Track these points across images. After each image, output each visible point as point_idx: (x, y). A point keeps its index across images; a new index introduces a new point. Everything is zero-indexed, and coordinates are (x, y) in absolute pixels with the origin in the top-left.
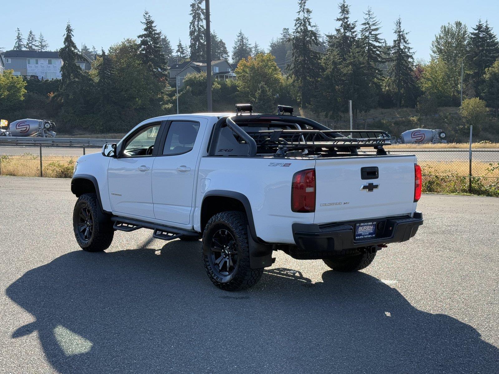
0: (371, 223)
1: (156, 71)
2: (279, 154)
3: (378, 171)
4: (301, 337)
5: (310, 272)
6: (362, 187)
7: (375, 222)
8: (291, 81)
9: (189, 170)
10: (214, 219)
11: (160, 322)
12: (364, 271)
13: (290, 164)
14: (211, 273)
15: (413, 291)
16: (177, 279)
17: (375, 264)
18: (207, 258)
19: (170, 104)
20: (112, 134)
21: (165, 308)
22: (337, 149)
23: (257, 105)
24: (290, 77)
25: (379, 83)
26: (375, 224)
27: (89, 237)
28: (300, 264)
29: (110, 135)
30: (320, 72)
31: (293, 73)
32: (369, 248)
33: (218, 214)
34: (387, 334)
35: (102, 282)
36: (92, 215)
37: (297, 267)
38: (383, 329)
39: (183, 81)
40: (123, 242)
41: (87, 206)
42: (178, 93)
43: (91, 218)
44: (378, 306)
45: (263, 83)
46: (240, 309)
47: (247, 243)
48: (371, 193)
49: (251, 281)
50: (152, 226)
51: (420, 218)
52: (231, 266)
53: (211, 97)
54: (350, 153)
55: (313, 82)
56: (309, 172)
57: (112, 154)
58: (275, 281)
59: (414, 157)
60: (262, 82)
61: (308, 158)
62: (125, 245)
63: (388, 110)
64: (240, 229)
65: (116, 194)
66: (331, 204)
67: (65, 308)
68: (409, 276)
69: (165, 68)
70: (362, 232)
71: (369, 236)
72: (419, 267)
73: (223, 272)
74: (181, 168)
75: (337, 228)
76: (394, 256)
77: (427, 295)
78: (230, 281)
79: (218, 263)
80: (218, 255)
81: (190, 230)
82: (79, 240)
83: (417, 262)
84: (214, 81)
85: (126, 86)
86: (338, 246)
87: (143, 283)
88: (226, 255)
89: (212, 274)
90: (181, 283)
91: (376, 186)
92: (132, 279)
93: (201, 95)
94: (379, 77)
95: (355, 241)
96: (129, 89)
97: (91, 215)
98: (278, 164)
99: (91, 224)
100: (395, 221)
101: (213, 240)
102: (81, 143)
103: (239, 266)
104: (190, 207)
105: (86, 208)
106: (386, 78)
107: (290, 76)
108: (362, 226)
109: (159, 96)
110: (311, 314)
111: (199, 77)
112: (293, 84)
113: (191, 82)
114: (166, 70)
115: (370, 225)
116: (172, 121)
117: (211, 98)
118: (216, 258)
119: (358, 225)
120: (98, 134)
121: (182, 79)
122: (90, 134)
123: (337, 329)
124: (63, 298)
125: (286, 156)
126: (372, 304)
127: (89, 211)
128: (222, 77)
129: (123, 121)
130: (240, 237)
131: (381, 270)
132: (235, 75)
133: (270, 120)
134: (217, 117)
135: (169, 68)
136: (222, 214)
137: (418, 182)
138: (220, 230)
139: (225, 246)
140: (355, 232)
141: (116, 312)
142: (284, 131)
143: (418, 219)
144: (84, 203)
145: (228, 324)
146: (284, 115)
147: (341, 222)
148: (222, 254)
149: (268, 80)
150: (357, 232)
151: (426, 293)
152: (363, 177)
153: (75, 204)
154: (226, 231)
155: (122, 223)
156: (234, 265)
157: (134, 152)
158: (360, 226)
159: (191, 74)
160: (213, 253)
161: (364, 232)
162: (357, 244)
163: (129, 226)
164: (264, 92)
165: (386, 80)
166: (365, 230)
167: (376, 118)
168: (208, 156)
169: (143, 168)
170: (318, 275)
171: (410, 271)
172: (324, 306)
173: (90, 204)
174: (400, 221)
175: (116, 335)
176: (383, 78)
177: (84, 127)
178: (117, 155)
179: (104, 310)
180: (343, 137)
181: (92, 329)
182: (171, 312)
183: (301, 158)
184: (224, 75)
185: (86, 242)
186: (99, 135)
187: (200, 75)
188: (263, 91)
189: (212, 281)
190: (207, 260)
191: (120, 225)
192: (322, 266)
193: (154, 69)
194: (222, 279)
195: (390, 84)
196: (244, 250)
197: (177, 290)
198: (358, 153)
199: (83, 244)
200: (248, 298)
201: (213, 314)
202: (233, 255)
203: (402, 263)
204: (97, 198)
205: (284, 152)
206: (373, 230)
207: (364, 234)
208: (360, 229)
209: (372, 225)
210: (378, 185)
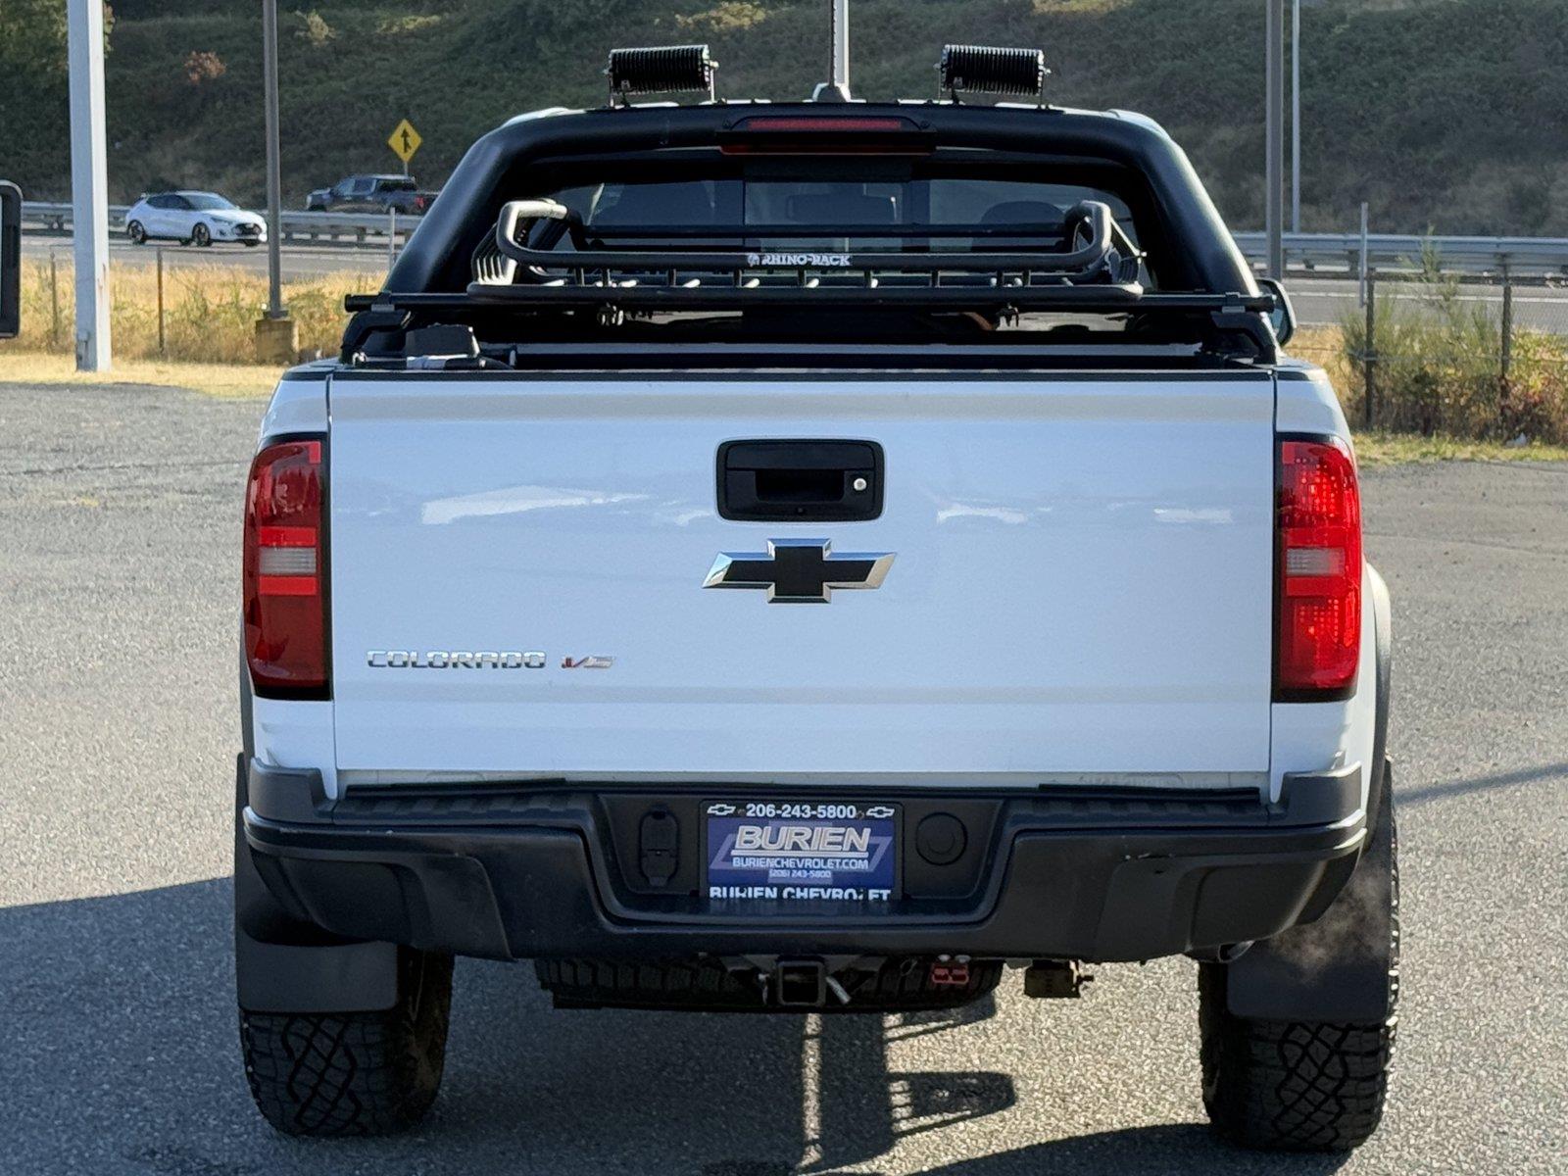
0: (849, 811)
3: (878, 469)
6: (718, 568)
26: (891, 821)
48: (797, 612)
70: (773, 863)
71: (837, 893)
91: (856, 571)
108: (759, 822)
115: (838, 822)
119: (720, 809)
150: (722, 853)
152: (732, 506)
158: (740, 818)
161: (789, 863)
206: (869, 859)
207: (784, 874)
208: (748, 837)
209: (863, 822)
210: (873, 562)
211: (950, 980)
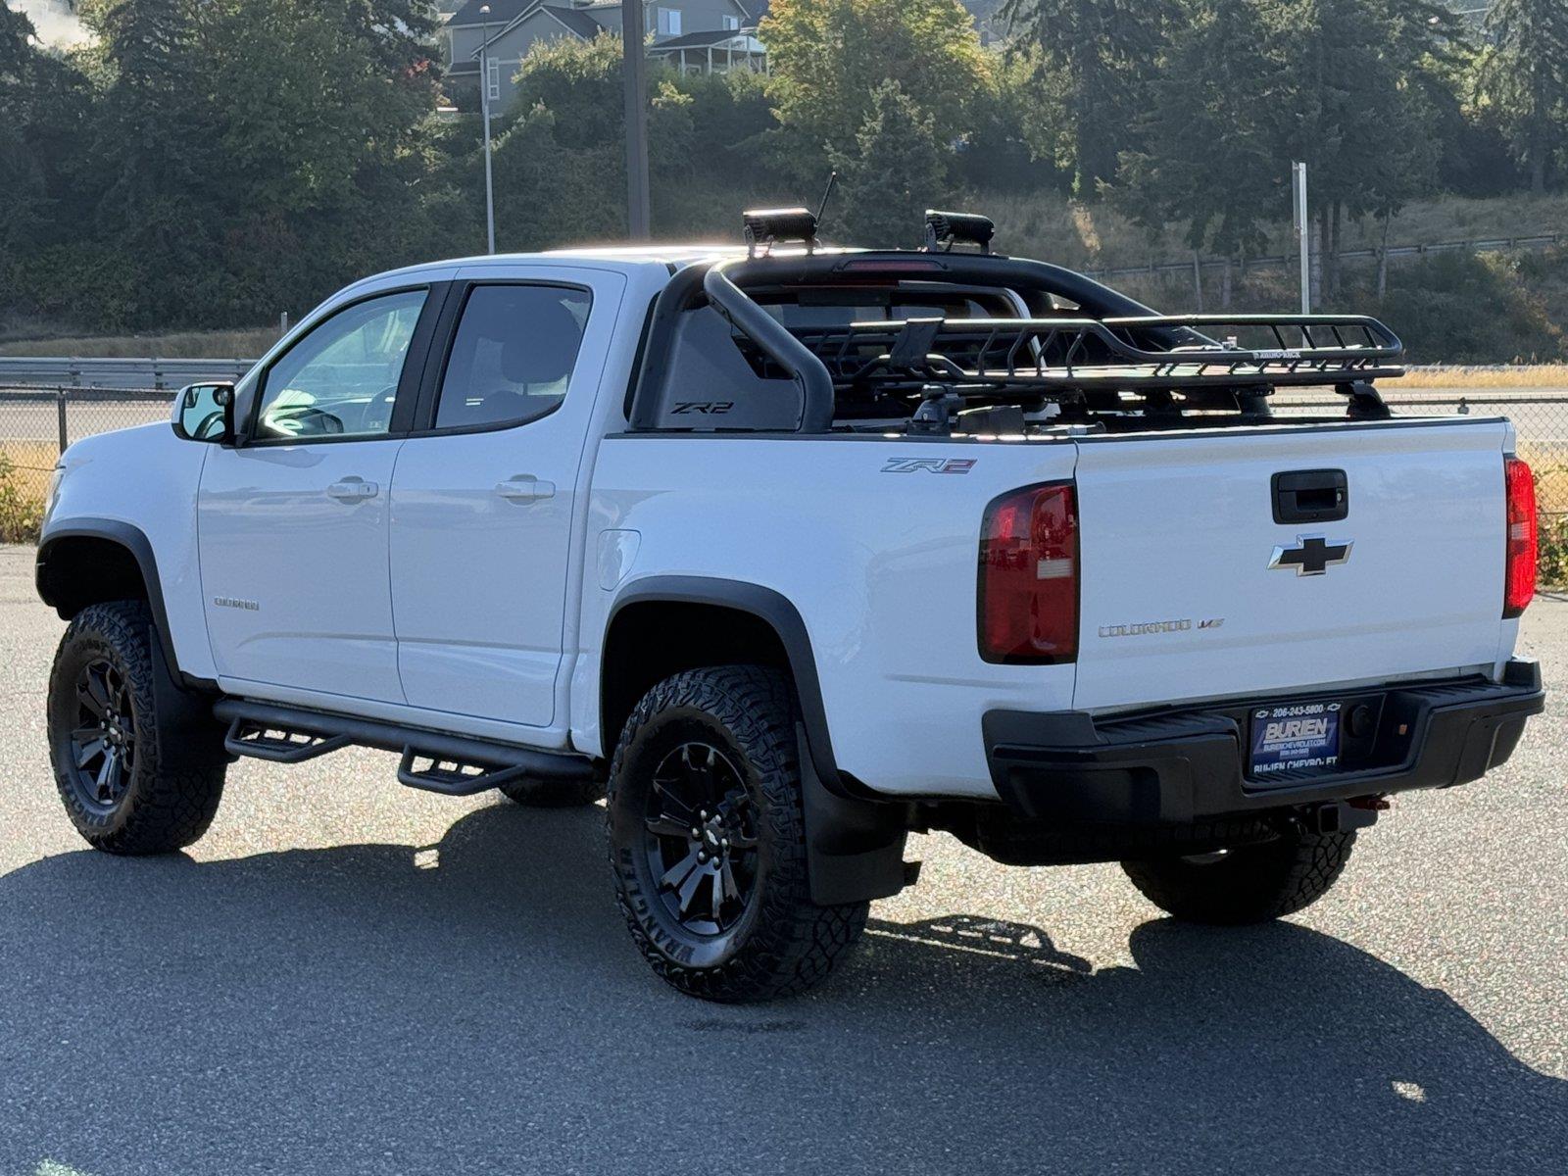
0: (1318, 708)
1: (384, 36)
2: (928, 422)
3: (1346, 487)
4: (1009, 1165)
5: (1069, 925)
6: (1278, 554)
7: (1335, 701)
8: (1023, 71)
9: (550, 492)
10: (659, 699)
11: (433, 1119)
12: (1299, 918)
13: (971, 463)
14: (645, 926)
15: (1497, 994)
16: (498, 958)
17: (1353, 890)
18: (628, 861)
19: (455, 189)
20: (183, 335)
21: (453, 1068)
22: (1182, 397)
23: (865, 189)
24: (1019, 55)
25: (1447, 74)
26: (1338, 712)
27: (115, 794)
28: (1026, 895)
29: (174, 337)
30: (1161, 28)
31: (1034, 32)
32: (1309, 810)
33: (677, 677)
34: (1362, 1150)
35: (184, 972)
36: (131, 697)
37: (1016, 905)
38: (1346, 1135)
39: (516, 78)
40: (260, 815)
41: (111, 660)
42: (492, 137)
43: (126, 712)
44: (1341, 1050)
45: (890, 85)
46: (765, 1069)
47: (799, 803)
48: (1314, 580)
49: (813, 965)
50: (393, 735)
51: (1532, 685)
52: (731, 896)
53: (645, 149)
54: (1239, 412)
55: (1129, 76)
56: (1049, 496)
57: (218, 428)
58: (918, 963)
59: (1503, 424)
60: (887, 80)
61: (1050, 438)
62: (269, 827)
63: (1489, 204)
64: (772, 743)
65: (236, 604)
66: (1144, 629)
67: (41, 1072)
68: (1488, 935)
69: (428, 16)
70: (1282, 746)
71: (1313, 762)
72: (1538, 899)
73: (695, 920)
74: (517, 485)
75: (1171, 729)
76: (1441, 860)
77: (1551, 1009)
78: (727, 962)
79: (675, 885)
80: (674, 851)
81: (557, 750)
82: (73, 804)
83: (1534, 882)
84: (661, 79)
85: (243, 107)
86: (1176, 802)
87: (354, 976)
88: (710, 851)
89: (650, 928)
90: (516, 972)
91: (1339, 553)
92: (311, 961)
93: (600, 142)
94: (1446, 47)
95: (1248, 784)
96: (260, 122)
97: (125, 696)
98: (922, 463)
99: (128, 736)
100: (1422, 697)
101: (657, 786)
102: (39, 378)
103: (765, 902)
104: (554, 650)
105: (103, 667)
106: (1478, 53)
107: (1018, 48)
108: (1278, 720)
109: (403, 152)
110: (1055, 1085)
111: (591, 58)
112: (1033, 89)
113: (549, 84)
114: (430, 27)
115: (1314, 716)
116: (473, 285)
117: (645, 161)
118: (669, 864)
119: (1261, 714)
120: (117, 334)
121: (506, 72)
122: (77, 338)
123: (1158, 1136)
124: (27, 1033)
125: (955, 428)
126: (1316, 1044)
127: (117, 680)
128: (697, 57)
129: (235, 274)
130: (770, 779)
131: (1373, 912)
132: (762, 48)
133: (894, 276)
134: (668, 265)
135: (447, 17)
136: (693, 677)
137: (1521, 532)
138: (686, 746)
139: (703, 813)
140: (1249, 748)
141: (252, 1083)
142: (948, 321)
143: (1525, 691)
144: (95, 645)
145: (712, 1122)
146: (952, 251)
147: (1194, 705)
148: (691, 846)
149: (916, 67)
150: (1258, 745)
151: (1547, 1001)
152: (1282, 515)
153: (57, 647)
154: (712, 750)
155: (264, 726)
156: (743, 895)
157: (309, 421)
158: (1270, 719)
159: (552, 44)
160: (656, 842)
161: (1289, 746)
162: (1256, 795)
163: (295, 738)
164: (894, 123)
165: (1478, 62)
166: (1293, 735)
167: (1433, 243)
168: (627, 434)
169: (352, 489)
170: (1102, 938)
171: (1499, 917)
172: (1113, 1054)
173: (121, 651)
174: (1445, 698)
175: (259, 1165)
176: (1464, 54)
177: (50, 301)
178: (237, 431)
179: (201, 1076)
180: (1208, 343)
181: (159, 1144)
182: (478, 1082)
183: (1021, 438)
184: (706, 50)
185: (106, 813)
186: (121, 341)
187: (592, 49)
188: (891, 121)
189: (650, 959)
190: (627, 868)
191: (255, 736)
192: (1122, 902)
193: (375, 23)
194: (691, 950)
195: (1496, 78)
196: (783, 831)
197: (500, 1000)
198: (1272, 409)
199: (91, 823)
200: (800, 1026)
201: (652, 1086)
202: (736, 853)
203: (1470, 886)
204: (152, 622)
205: (945, 411)
206: (1327, 738)
207: (1287, 753)
208: (1272, 731)
209: (1325, 714)
210: (1347, 546)
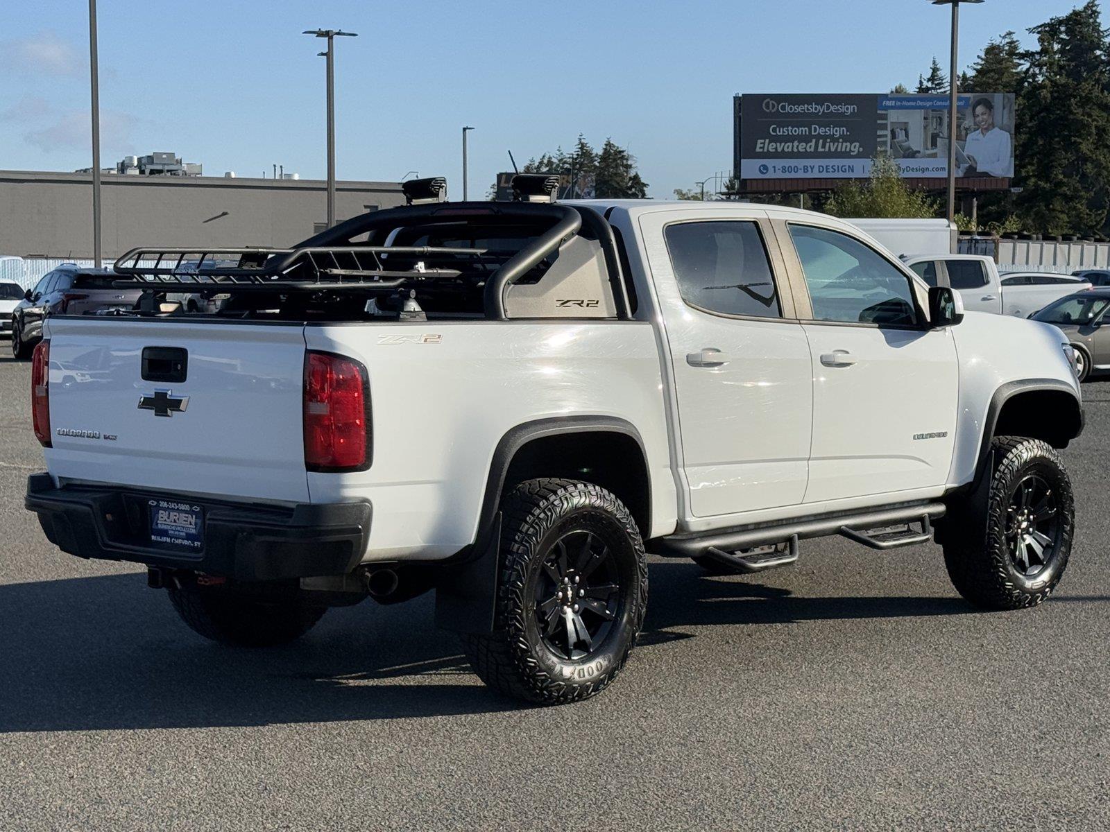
0: (187, 507)
3: (186, 361)
6: (139, 400)
7: (196, 505)
26: (199, 513)
48: (161, 422)
70: (169, 528)
71: (187, 543)
108: (163, 509)
115: (185, 512)
119: (151, 503)
150: (155, 522)
152: (147, 374)
158: (158, 508)
161: (173, 528)
206: (195, 528)
207: (172, 532)
208: (162, 516)
209: (191, 513)
210: (181, 400)
211: (203, 583)
